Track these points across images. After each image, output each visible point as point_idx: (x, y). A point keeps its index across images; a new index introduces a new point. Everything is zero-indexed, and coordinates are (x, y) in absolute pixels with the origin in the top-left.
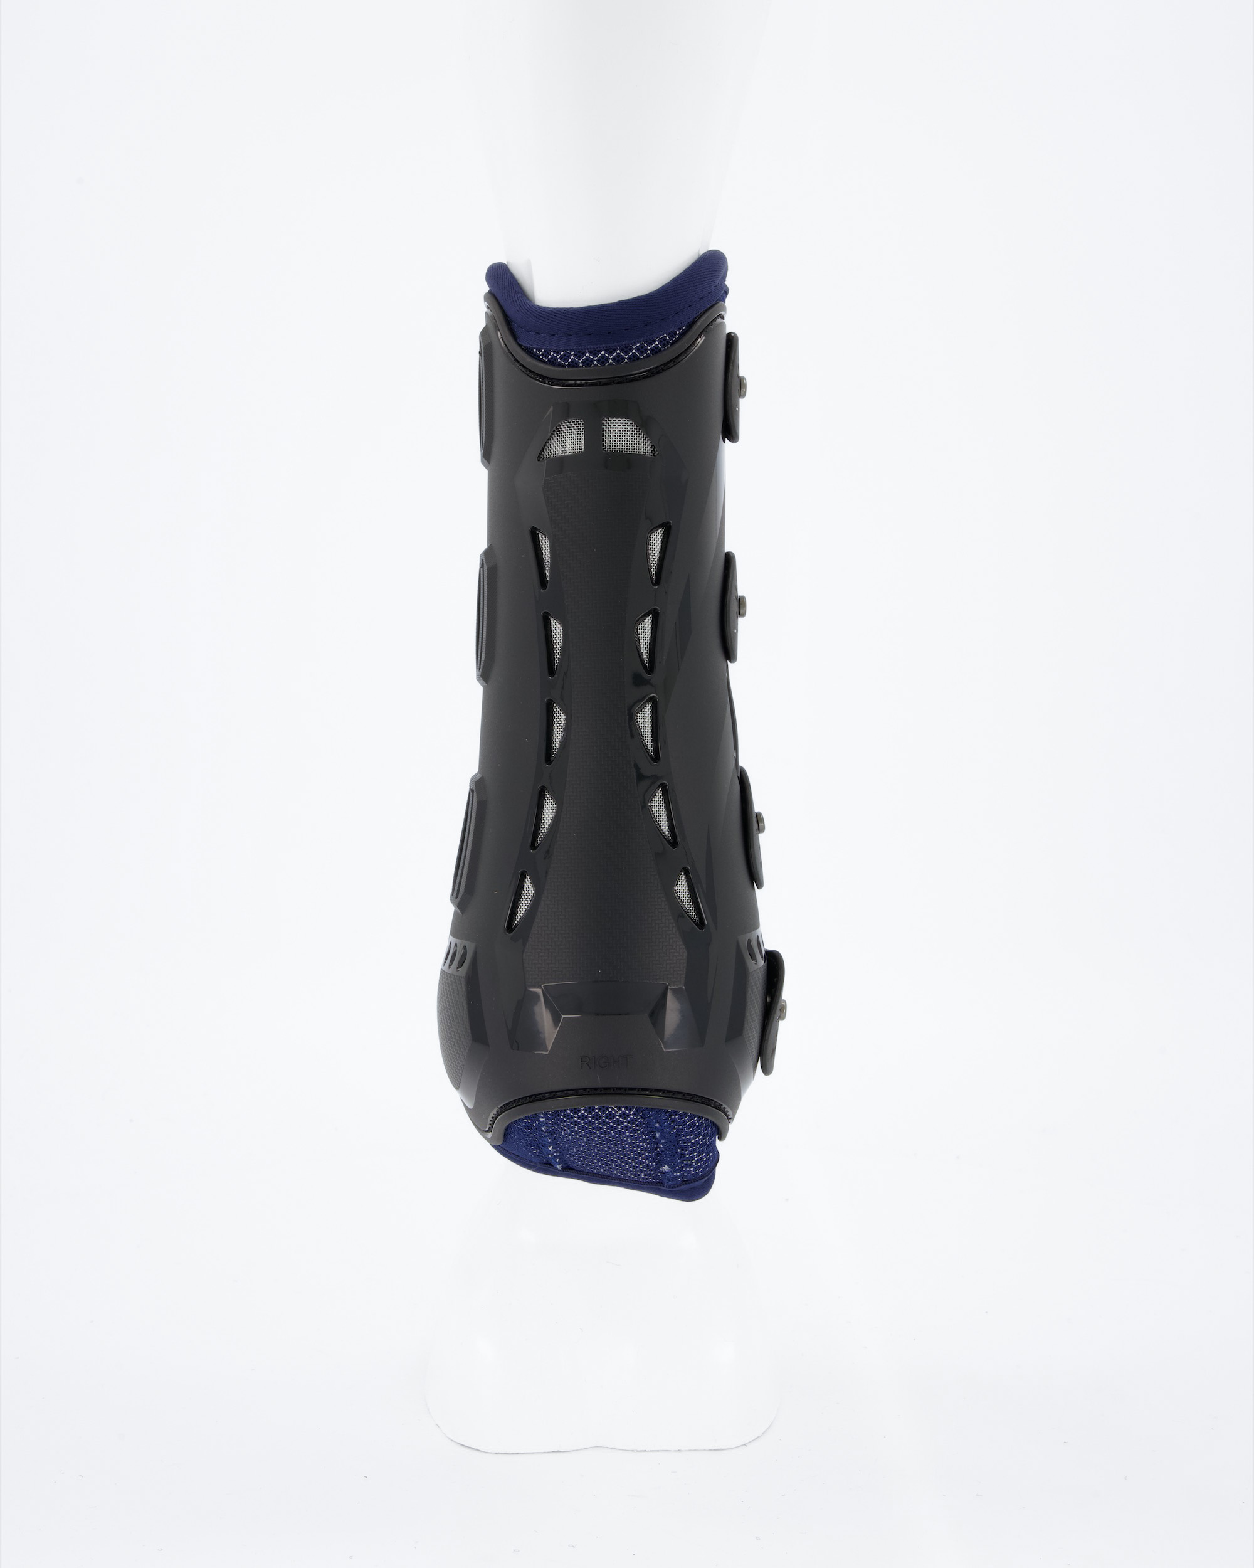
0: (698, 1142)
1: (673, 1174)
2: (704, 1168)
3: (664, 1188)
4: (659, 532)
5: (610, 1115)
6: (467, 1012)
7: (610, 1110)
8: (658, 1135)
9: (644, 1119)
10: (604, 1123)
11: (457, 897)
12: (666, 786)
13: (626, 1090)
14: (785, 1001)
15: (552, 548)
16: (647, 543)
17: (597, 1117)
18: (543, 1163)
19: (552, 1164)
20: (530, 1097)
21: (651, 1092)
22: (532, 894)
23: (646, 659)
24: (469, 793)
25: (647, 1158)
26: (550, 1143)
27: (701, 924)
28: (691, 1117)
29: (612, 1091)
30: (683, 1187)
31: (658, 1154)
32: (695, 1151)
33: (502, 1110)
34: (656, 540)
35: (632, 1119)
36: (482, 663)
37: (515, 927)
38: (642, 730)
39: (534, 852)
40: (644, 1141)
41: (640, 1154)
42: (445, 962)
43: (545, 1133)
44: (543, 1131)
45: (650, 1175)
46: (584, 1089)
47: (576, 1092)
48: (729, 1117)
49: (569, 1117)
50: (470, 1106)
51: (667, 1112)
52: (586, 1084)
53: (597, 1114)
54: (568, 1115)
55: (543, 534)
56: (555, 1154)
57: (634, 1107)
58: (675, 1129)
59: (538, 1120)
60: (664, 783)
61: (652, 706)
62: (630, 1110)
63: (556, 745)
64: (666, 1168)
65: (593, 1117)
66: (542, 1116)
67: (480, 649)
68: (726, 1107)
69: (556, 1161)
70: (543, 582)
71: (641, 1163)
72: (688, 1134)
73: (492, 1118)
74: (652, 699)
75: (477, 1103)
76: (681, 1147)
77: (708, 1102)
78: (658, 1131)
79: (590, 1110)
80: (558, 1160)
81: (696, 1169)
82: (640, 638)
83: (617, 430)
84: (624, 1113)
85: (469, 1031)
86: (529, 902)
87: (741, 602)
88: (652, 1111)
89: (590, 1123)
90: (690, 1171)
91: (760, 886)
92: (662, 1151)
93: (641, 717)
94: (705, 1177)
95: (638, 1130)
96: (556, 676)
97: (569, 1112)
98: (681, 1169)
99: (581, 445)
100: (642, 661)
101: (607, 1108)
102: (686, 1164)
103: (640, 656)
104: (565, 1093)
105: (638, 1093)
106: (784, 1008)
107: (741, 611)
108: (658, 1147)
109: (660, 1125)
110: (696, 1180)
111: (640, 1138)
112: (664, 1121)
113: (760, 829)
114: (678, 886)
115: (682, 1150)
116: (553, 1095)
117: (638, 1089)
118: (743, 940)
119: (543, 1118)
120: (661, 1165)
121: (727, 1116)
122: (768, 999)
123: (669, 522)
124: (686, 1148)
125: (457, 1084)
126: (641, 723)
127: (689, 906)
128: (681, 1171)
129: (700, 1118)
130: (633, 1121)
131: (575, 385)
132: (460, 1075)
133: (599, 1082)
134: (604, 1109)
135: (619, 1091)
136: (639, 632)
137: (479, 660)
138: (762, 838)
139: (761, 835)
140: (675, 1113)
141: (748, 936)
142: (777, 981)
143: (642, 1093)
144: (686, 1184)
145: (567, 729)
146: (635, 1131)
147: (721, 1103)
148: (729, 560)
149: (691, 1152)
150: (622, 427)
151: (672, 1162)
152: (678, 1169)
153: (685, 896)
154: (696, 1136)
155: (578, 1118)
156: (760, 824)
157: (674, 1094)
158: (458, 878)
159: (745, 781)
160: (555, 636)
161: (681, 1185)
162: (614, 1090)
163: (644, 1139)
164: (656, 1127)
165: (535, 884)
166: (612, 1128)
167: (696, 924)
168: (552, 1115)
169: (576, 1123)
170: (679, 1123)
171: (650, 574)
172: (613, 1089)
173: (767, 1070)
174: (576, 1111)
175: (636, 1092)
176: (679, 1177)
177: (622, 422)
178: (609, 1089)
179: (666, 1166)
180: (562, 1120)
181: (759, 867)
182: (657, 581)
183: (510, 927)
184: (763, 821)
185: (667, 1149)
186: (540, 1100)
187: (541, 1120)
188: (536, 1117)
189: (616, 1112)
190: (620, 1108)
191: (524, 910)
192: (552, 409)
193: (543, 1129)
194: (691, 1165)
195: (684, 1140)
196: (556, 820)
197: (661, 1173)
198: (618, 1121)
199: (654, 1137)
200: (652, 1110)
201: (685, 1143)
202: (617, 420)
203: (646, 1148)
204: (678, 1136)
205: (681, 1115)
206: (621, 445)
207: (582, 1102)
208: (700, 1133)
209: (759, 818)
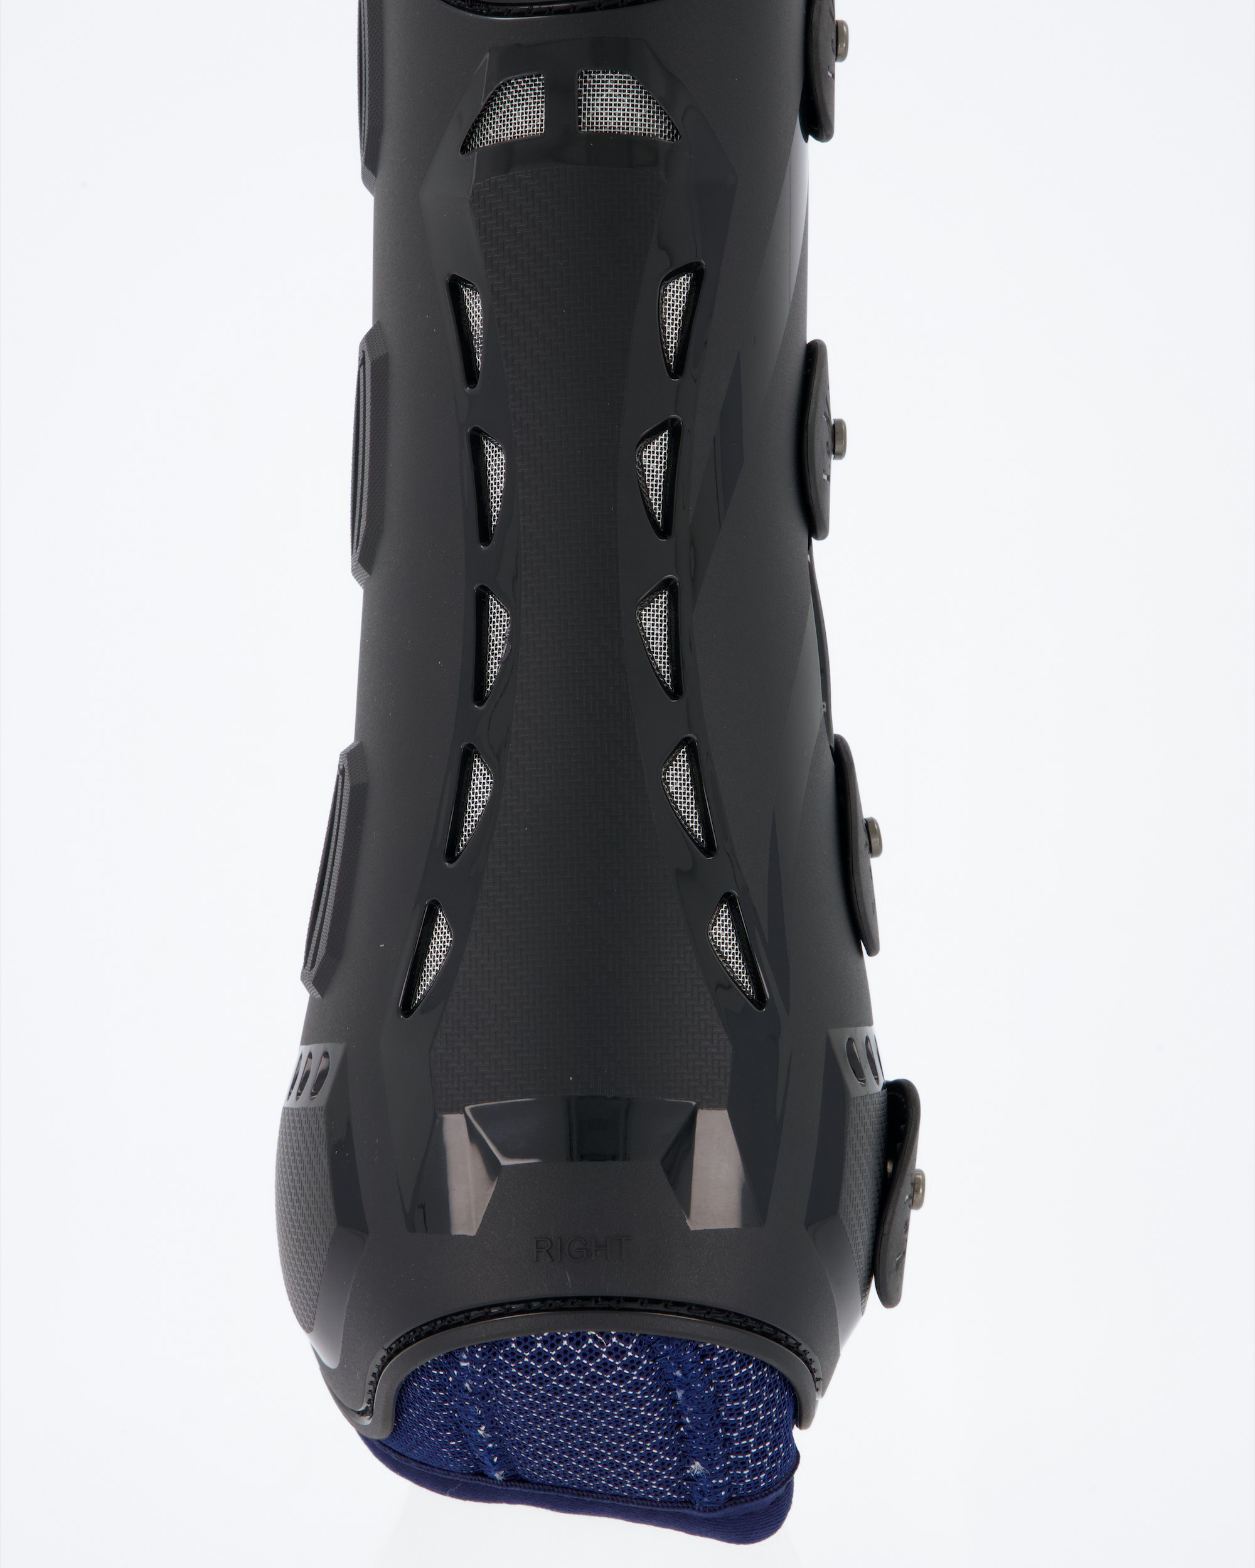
0: (755, 1415)
1: (710, 1480)
2: (770, 1474)
3: (695, 1513)
4: (681, 280)
5: (591, 1350)
6: (327, 1172)
7: (590, 1341)
8: (680, 1394)
9: (654, 1361)
10: (580, 1368)
11: (313, 966)
12: (694, 742)
13: (619, 1302)
14: (921, 1173)
15: (487, 312)
16: (660, 300)
17: (566, 1355)
18: (469, 1474)
19: (486, 1473)
20: (443, 1319)
21: (666, 1306)
22: (448, 944)
23: (658, 511)
24: (338, 776)
25: (660, 1446)
26: (479, 1418)
27: (760, 999)
28: (745, 1360)
29: (593, 1304)
30: (730, 1510)
31: (682, 1438)
32: (750, 1433)
33: (392, 1353)
34: (676, 293)
35: (631, 1359)
36: (361, 537)
37: (417, 1005)
38: (651, 641)
39: (453, 866)
40: (654, 1408)
41: (647, 1438)
42: (290, 1094)
43: (471, 1395)
44: (466, 1391)
45: (667, 1483)
46: (543, 1300)
47: (527, 1306)
48: (816, 1375)
49: (514, 1356)
50: (332, 1364)
51: (697, 1348)
52: (546, 1291)
53: (565, 1350)
54: (513, 1352)
55: (472, 289)
56: (490, 1445)
57: (633, 1335)
58: (712, 1384)
59: (458, 1368)
60: (689, 738)
61: (669, 598)
62: (628, 1341)
63: (494, 668)
64: (697, 1467)
65: (558, 1356)
66: (465, 1357)
67: (357, 515)
68: (808, 1349)
69: (492, 1461)
70: (471, 375)
71: (649, 1457)
72: (736, 1397)
73: (374, 1374)
74: (669, 585)
75: (347, 1355)
76: (724, 1424)
77: (774, 1334)
78: (680, 1388)
79: (552, 1341)
80: (495, 1460)
81: (755, 1472)
82: (647, 473)
83: (605, 93)
84: (616, 1348)
85: (331, 1206)
86: (443, 958)
87: (837, 432)
88: (668, 1345)
89: (554, 1369)
90: (741, 1478)
91: (873, 950)
92: (690, 1431)
93: (647, 617)
94: (771, 1492)
95: (643, 1384)
96: (493, 542)
97: (513, 1346)
98: (725, 1472)
99: (540, 123)
100: (650, 514)
101: (585, 1338)
102: (735, 1462)
103: (646, 507)
104: (506, 1309)
105: (642, 1307)
106: (918, 1185)
107: (837, 446)
108: (682, 1424)
109: (684, 1375)
110: (753, 1497)
111: (647, 1401)
112: (690, 1366)
113: (874, 849)
114: (717, 927)
115: (727, 1430)
116: (484, 1313)
117: (643, 1301)
118: (840, 1038)
119: (465, 1361)
120: (688, 1462)
121: (812, 1371)
122: (890, 1167)
123: (699, 264)
124: (734, 1427)
125: (308, 1325)
126: (647, 626)
127: (738, 966)
128: (725, 1475)
129: (760, 1365)
130: (632, 1364)
131: (530, 13)
132: (315, 1297)
133: (570, 1287)
134: (580, 1339)
135: (606, 1304)
136: (646, 461)
137: (356, 534)
138: (876, 864)
139: (874, 862)
140: (712, 1351)
141: (849, 1032)
142: (906, 1128)
143: (649, 1307)
144: (736, 1504)
145: (513, 638)
146: (637, 1386)
147: (800, 1341)
148: (814, 354)
149: (744, 1436)
150: (614, 88)
151: (709, 1455)
152: (720, 1471)
153: (729, 947)
154: (753, 1403)
155: (532, 1357)
156: (873, 840)
157: (708, 1313)
158: (316, 933)
159: (844, 755)
160: (492, 473)
161: (725, 1507)
162: (596, 1302)
163: (655, 1404)
164: (676, 1377)
165: (453, 926)
166: (593, 1379)
167: (752, 1001)
168: (483, 1354)
169: (528, 1370)
170: (719, 1372)
171: (666, 359)
172: (596, 1298)
173: (889, 1298)
174: (527, 1343)
175: (636, 1306)
176: (722, 1487)
177: (614, 79)
178: (587, 1298)
179: (697, 1463)
180: (501, 1363)
181: (869, 911)
182: (679, 369)
183: (407, 1008)
184: (877, 833)
185: (699, 1426)
186: (461, 1324)
187: (463, 1364)
188: (452, 1358)
189: (601, 1344)
190: (608, 1338)
191: (434, 973)
192: (487, 56)
193: (467, 1385)
194: (743, 1464)
195: (730, 1409)
196: (492, 807)
197: (688, 1479)
198: (605, 1362)
199: (674, 1401)
200: (668, 1340)
201: (731, 1415)
202: (605, 75)
203: (658, 1423)
204: (718, 1400)
205: (723, 1357)
206: (613, 121)
207: (539, 1327)
208: (760, 1396)
209: (871, 828)
